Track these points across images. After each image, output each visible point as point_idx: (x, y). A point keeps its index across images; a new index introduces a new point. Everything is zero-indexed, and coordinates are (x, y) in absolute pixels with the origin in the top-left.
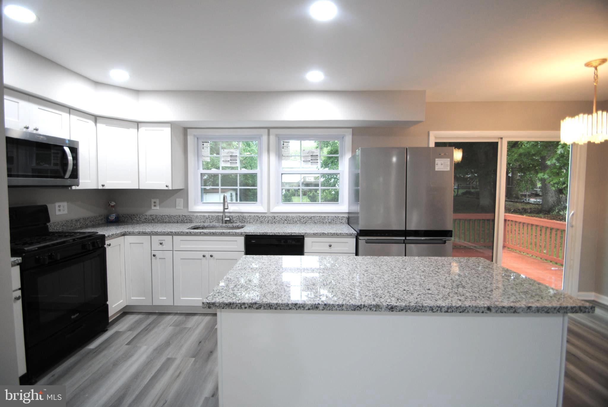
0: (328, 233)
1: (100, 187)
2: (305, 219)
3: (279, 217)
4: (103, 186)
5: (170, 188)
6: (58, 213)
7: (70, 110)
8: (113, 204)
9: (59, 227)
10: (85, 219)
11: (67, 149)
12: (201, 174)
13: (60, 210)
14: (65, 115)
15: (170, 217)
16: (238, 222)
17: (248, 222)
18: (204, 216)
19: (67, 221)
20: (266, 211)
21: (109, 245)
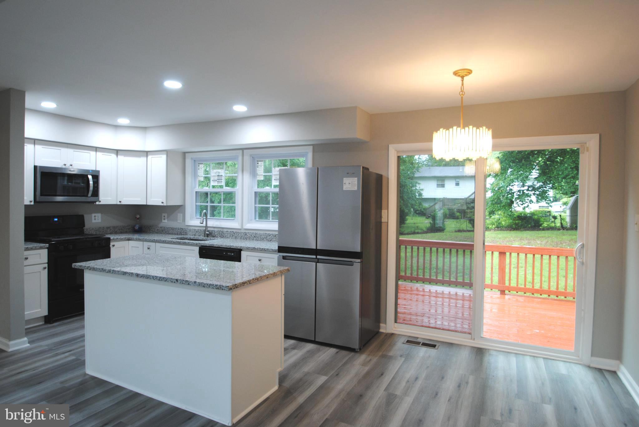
0: (258, 248)
1: (119, 203)
2: (270, 236)
3: (249, 233)
4: (120, 202)
5: (165, 205)
6: (94, 221)
7: (96, 149)
8: (138, 216)
9: (93, 231)
10: (114, 227)
11: (90, 177)
12: (196, 192)
13: (95, 219)
14: (93, 153)
15: (173, 229)
16: (219, 236)
17: (226, 237)
18: (195, 230)
19: (99, 228)
20: (240, 228)
21: (114, 246)
